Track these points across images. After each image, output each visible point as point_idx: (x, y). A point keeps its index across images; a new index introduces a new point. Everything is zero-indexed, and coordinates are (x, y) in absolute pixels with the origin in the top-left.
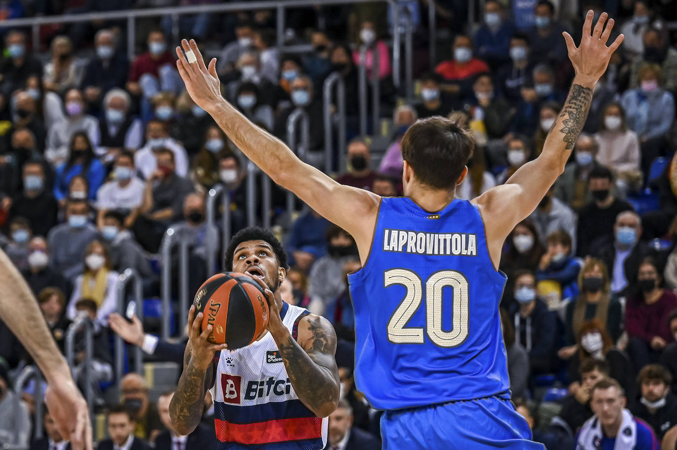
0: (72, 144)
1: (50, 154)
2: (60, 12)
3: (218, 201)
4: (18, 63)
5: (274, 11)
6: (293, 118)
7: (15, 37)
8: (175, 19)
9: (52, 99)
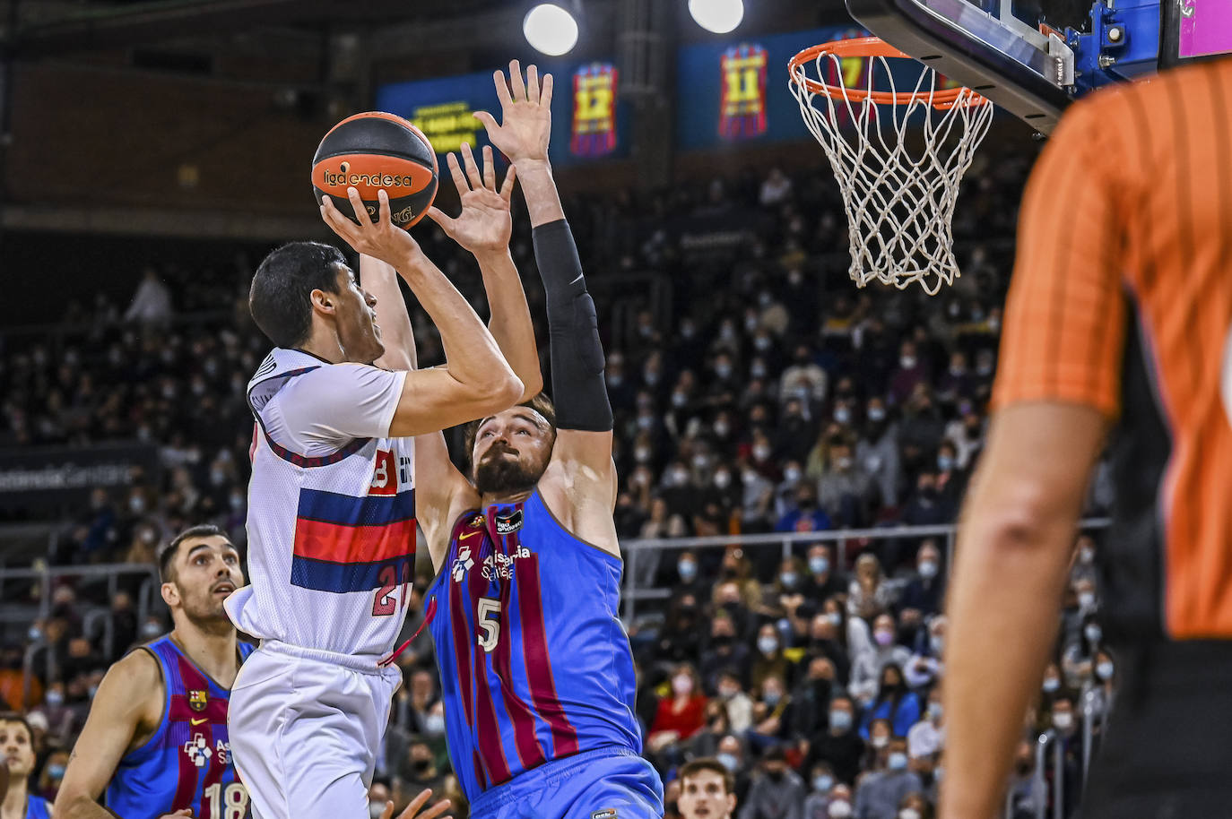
2: (868, 525)
9: (857, 626)
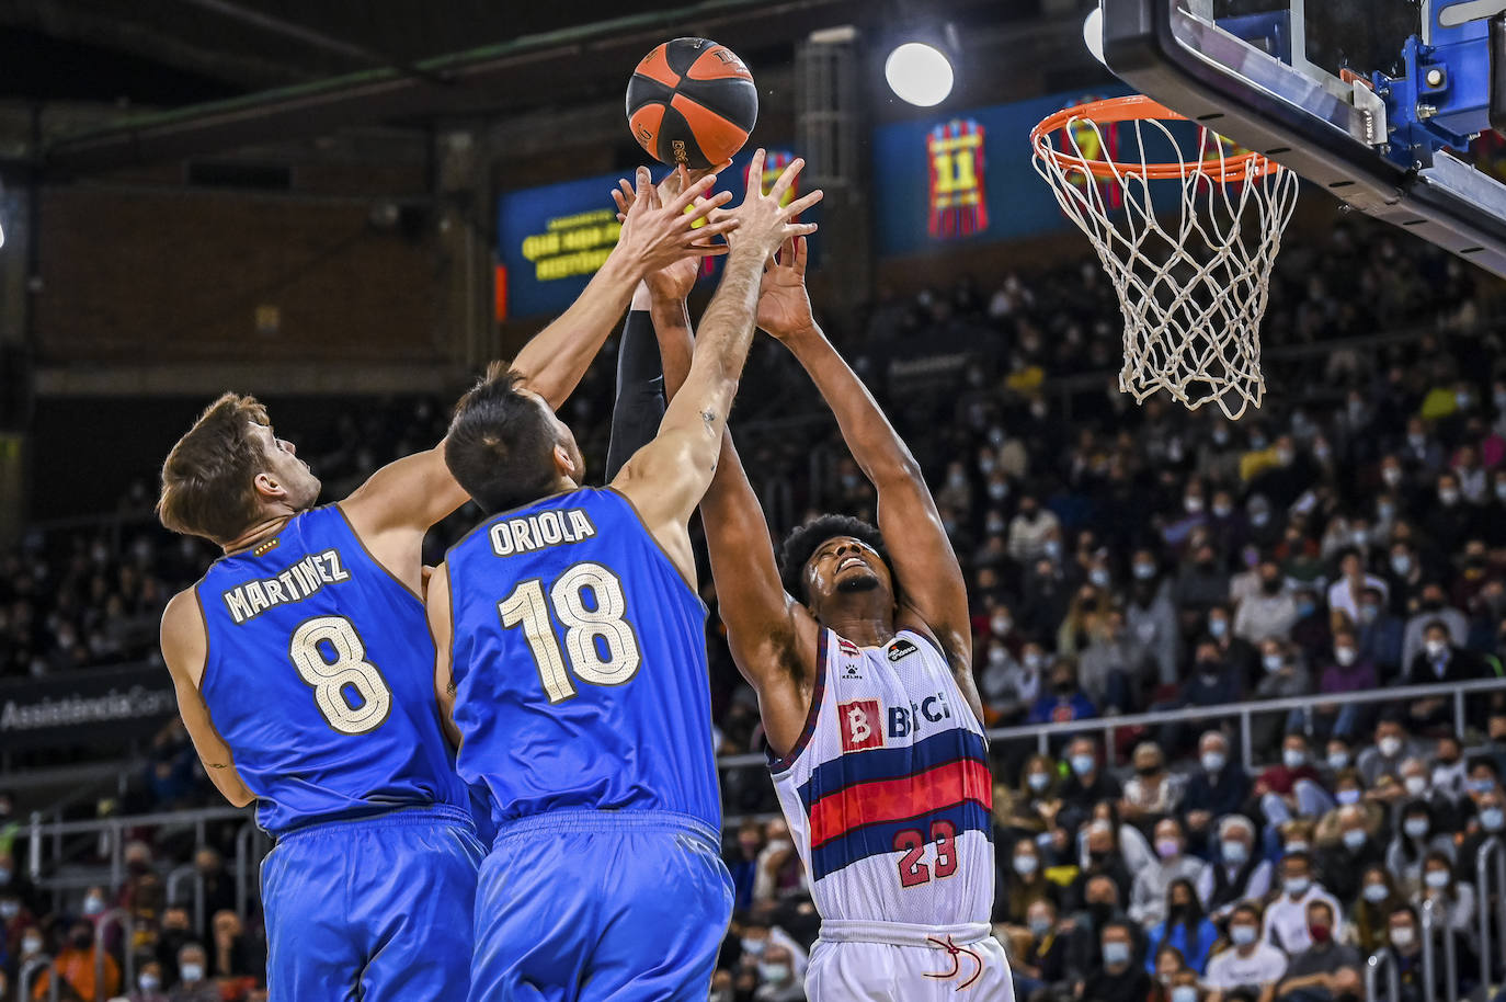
0: (1171, 896)
1: (1136, 912)
2: (1142, 709)
3: (1381, 971)
4: (1087, 782)
5: (1450, 698)
6: (1483, 851)
7: (1081, 745)
8: (1308, 713)
9: (1129, 835)
